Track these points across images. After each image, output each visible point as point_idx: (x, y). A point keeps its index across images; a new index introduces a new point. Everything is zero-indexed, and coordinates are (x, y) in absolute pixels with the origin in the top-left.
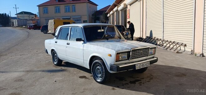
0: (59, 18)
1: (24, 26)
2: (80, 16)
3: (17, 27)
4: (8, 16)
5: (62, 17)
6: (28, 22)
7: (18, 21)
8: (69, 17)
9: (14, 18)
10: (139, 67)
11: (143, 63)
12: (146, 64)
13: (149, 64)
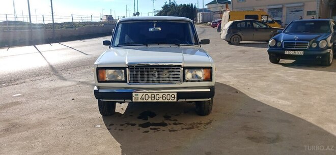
0: (262, 8)
1: (209, 23)
2: (301, 3)
3: (200, 23)
4: (195, 7)
5: (269, 6)
6: (215, 16)
7: (203, 15)
8: (281, 6)
9: (201, 10)
10: (143, 99)
11: (154, 93)
12: (164, 96)
13: (174, 97)
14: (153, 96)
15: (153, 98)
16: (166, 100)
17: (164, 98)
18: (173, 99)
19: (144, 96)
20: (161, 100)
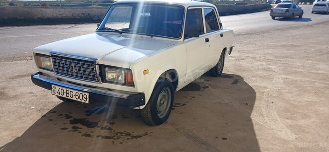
10: (59, 93)
11: (68, 89)
12: (77, 94)
13: (86, 98)
14: (68, 92)
15: (68, 95)
16: (79, 100)
17: (77, 97)
18: (85, 100)
19: (60, 91)
20: (74, 98)
